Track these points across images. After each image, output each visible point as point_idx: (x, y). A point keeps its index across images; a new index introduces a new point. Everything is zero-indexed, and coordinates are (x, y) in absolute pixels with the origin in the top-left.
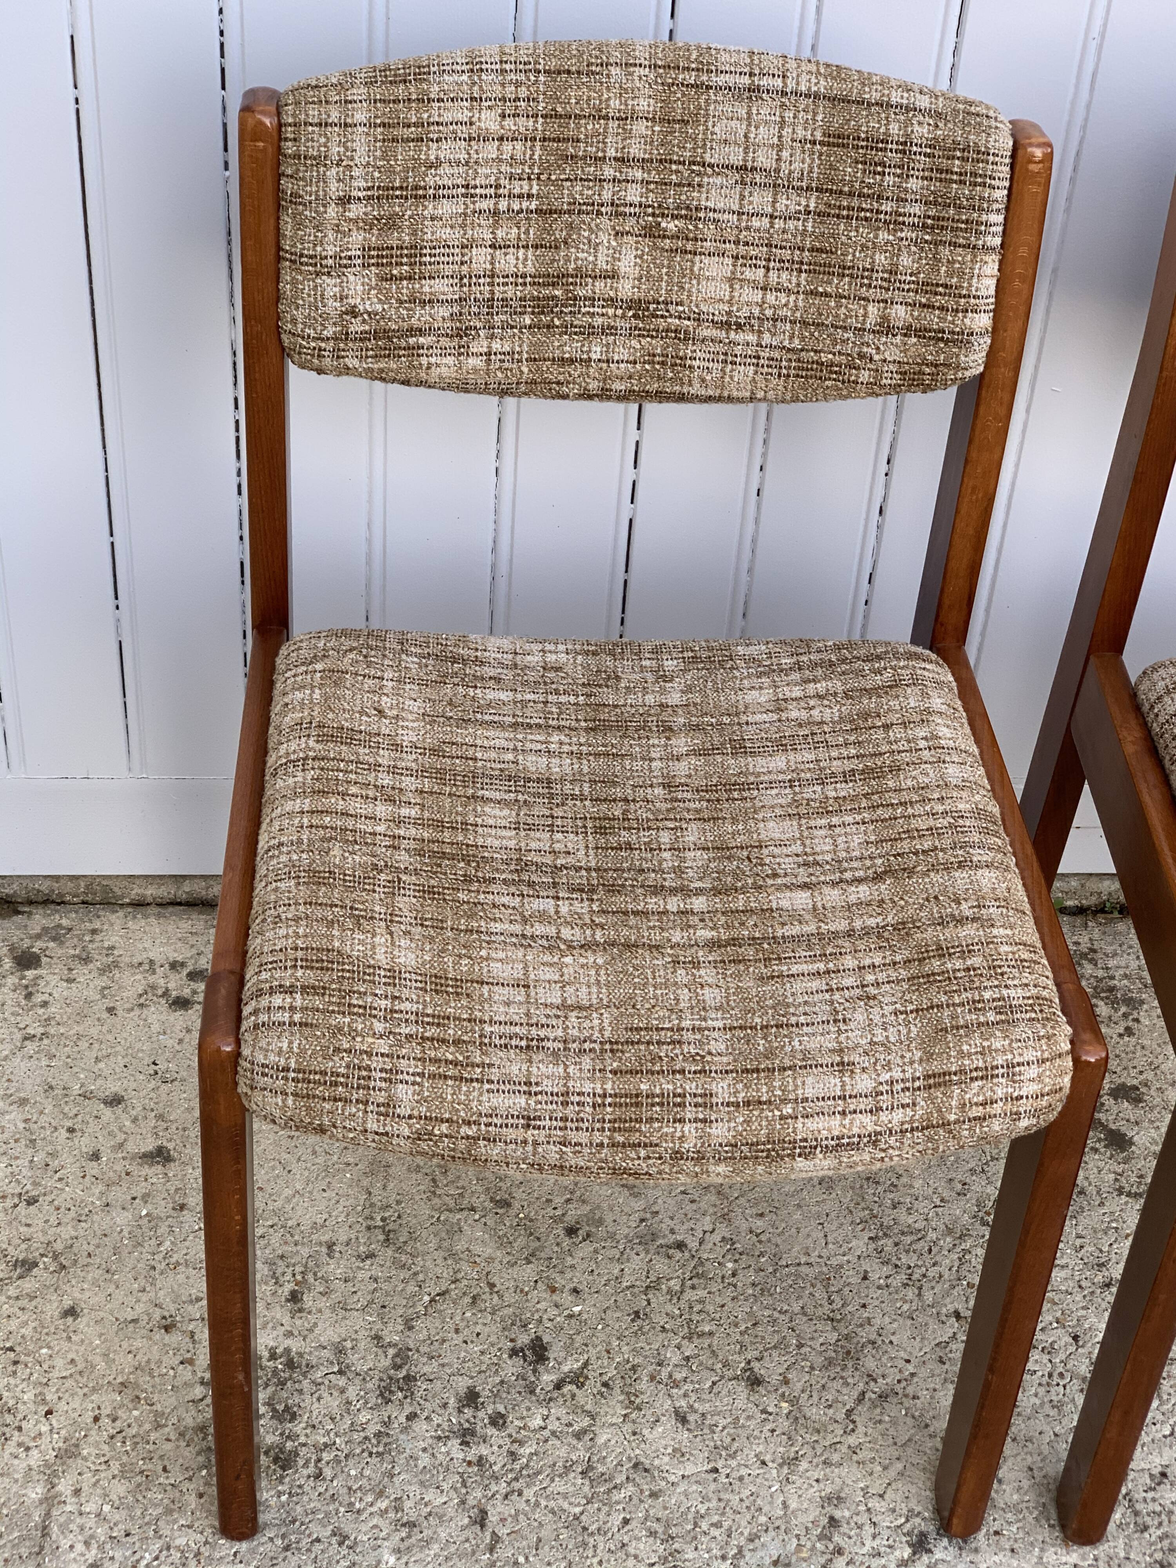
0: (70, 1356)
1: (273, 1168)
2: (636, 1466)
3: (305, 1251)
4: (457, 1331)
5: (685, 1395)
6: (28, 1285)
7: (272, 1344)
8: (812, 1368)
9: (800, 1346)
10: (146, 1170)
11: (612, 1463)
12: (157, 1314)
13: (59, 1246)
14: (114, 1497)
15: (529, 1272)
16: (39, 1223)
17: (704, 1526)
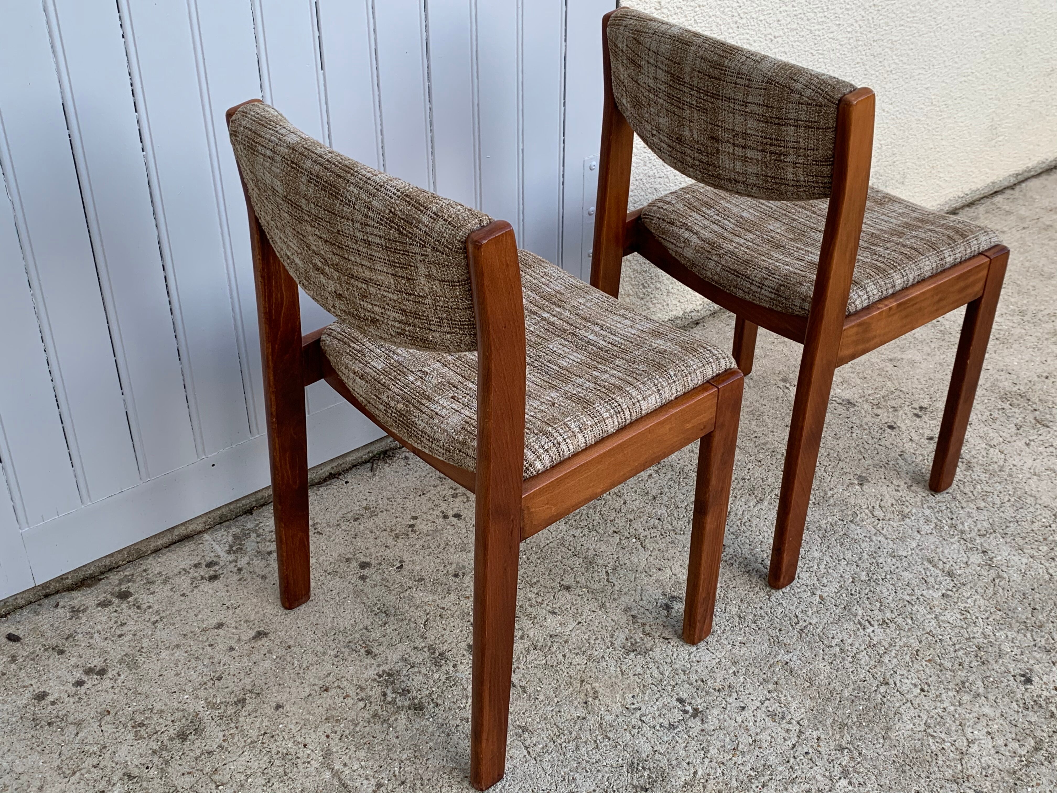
0: (294, 721)
1: (315, 615)
2: (551, 636)
3: (357, 635)
4: (444, 630)
5: (548, 605)
6: (249, 707)
7: (375, 672)
8: (583, 574)
9: (572, 569)
10: (260, 643)
11: (541, 640)
12: (317, 688)
13: (249, 687)
14: (363, 758)
15: (453, 596)
16: (231, 684)
17: (592, 642)
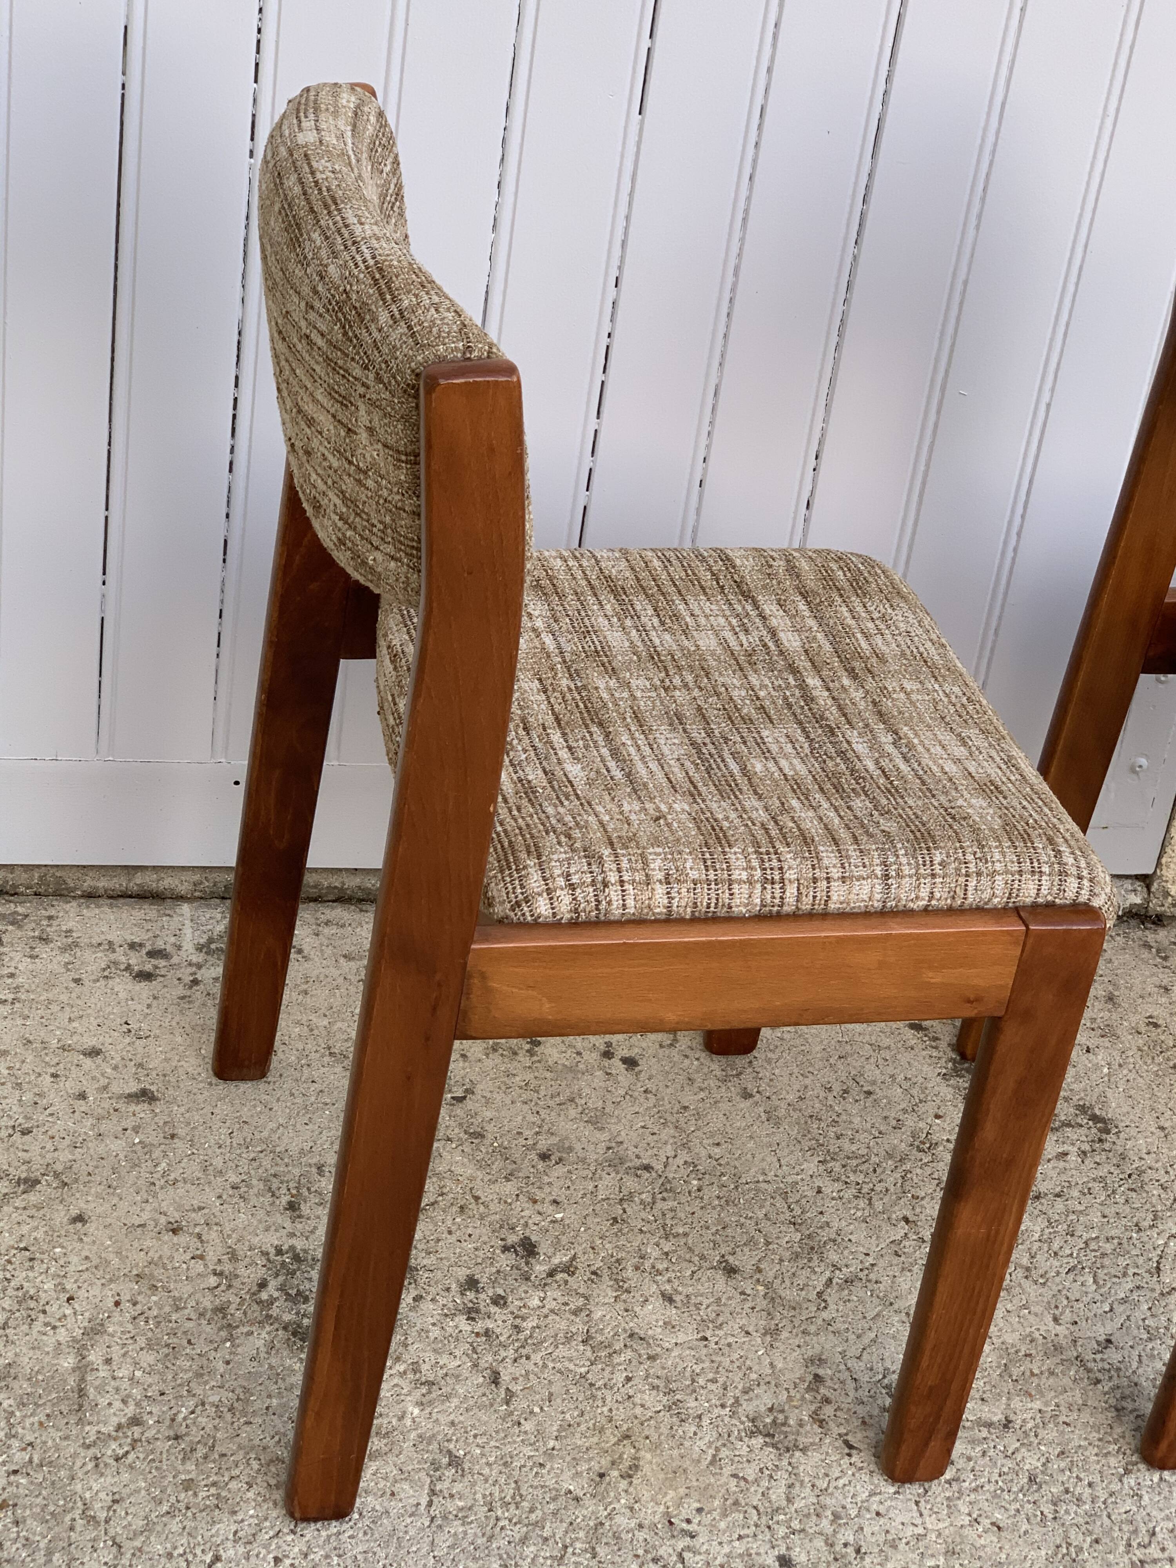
0: (85, 1253)
1: (255, 1106)
2: (631, 1336)
3: (296, 1171)
4: (450, 1233)
5: (669, 1281)
6: (33, 1198)
7: (276, 1243)
8: (781, 1260)
9: (768, 1243)
10: (133, 1107)
11: (608, 1332)
12: (163, 1220)
13: (59, 1167)
14: (145, 1365)
15: (510, 1188)
16: (35, 1149)
17: (701, 1381)
